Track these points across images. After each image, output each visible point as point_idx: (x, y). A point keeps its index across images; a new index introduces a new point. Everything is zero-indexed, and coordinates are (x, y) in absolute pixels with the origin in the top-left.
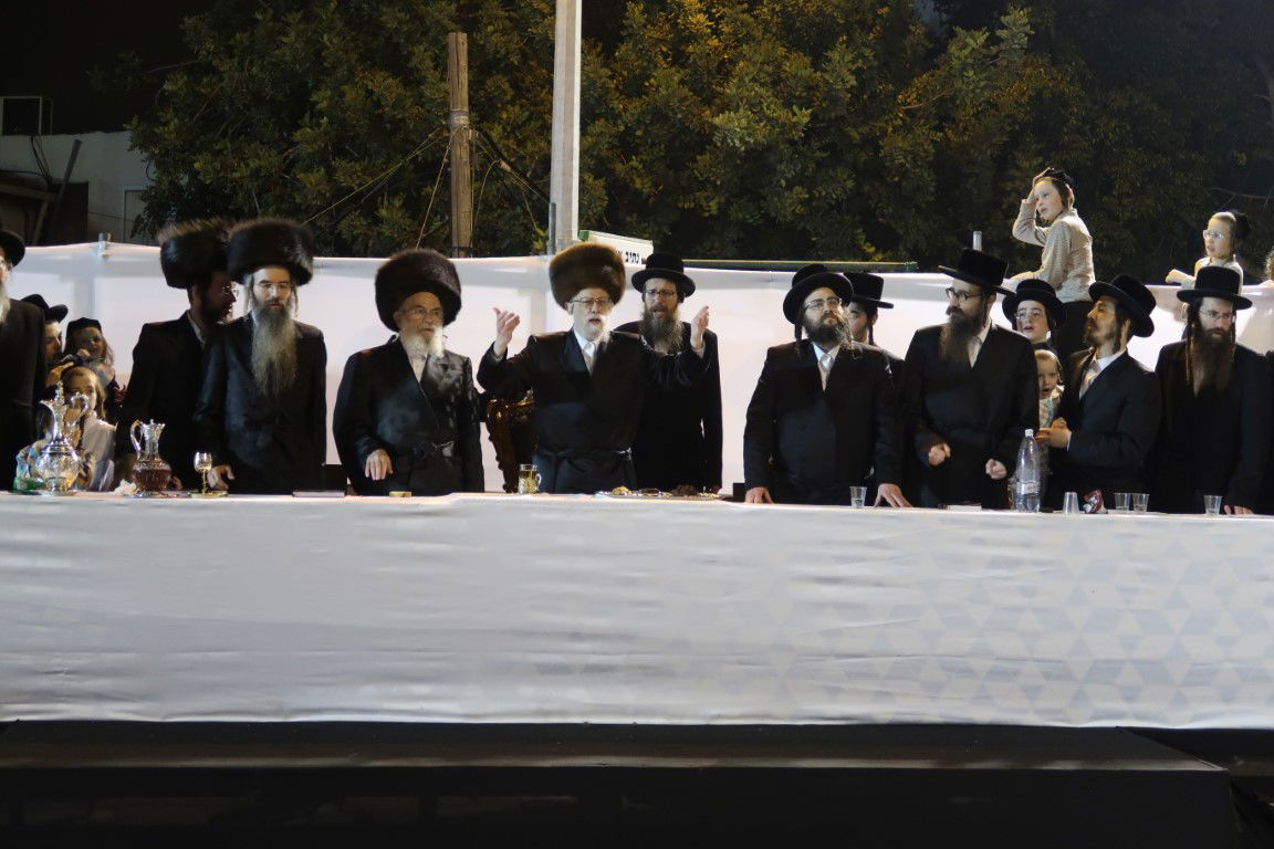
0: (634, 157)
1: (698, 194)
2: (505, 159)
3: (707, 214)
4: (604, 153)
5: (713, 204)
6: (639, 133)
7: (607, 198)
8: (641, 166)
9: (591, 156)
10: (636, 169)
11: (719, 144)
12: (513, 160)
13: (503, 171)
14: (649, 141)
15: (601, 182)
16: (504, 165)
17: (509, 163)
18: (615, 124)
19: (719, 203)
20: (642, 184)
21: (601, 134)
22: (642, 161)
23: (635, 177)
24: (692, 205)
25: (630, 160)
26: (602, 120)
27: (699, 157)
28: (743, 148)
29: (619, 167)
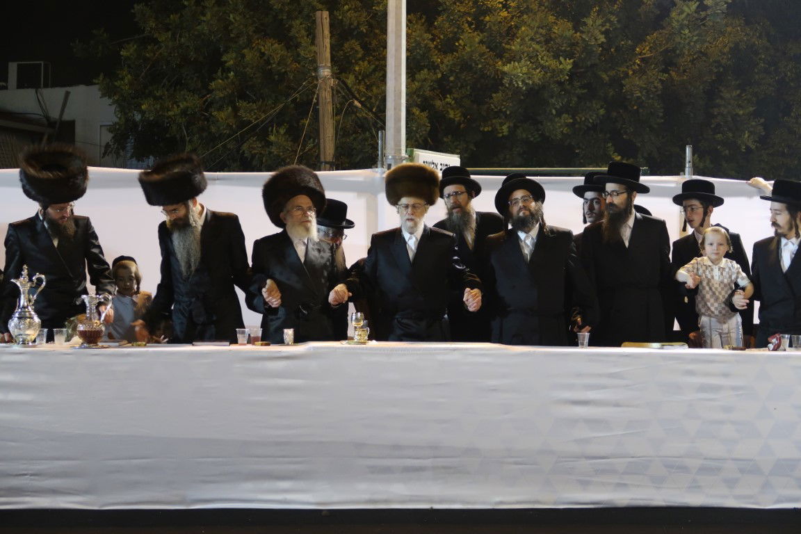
0: (448, 96)
1: (494, 121)
2: (357, 99)
3: (501, 135)
4: (428, 93)
5: (505, 128)
6: (452, 79)
7: (429, 125)
8: (453, 102)
9: (418, 96)
10: (450, 104)
11: (507, 85)
12: (363, 99)
13: (356, 107)
14: (459, 84)
15: (425, 114)
16: (356, 103)
17: (360, 102)
18: (435, 73)
19: (509, 127)
20: (455, 115)
21: (425, 80)
22: (454, 99)
23: (449, 110)
24: (490, 129)
25: (445, 98)
26: (426, 70)
27: (494, 95)
28: (524, 88)
29: (438, 103)
